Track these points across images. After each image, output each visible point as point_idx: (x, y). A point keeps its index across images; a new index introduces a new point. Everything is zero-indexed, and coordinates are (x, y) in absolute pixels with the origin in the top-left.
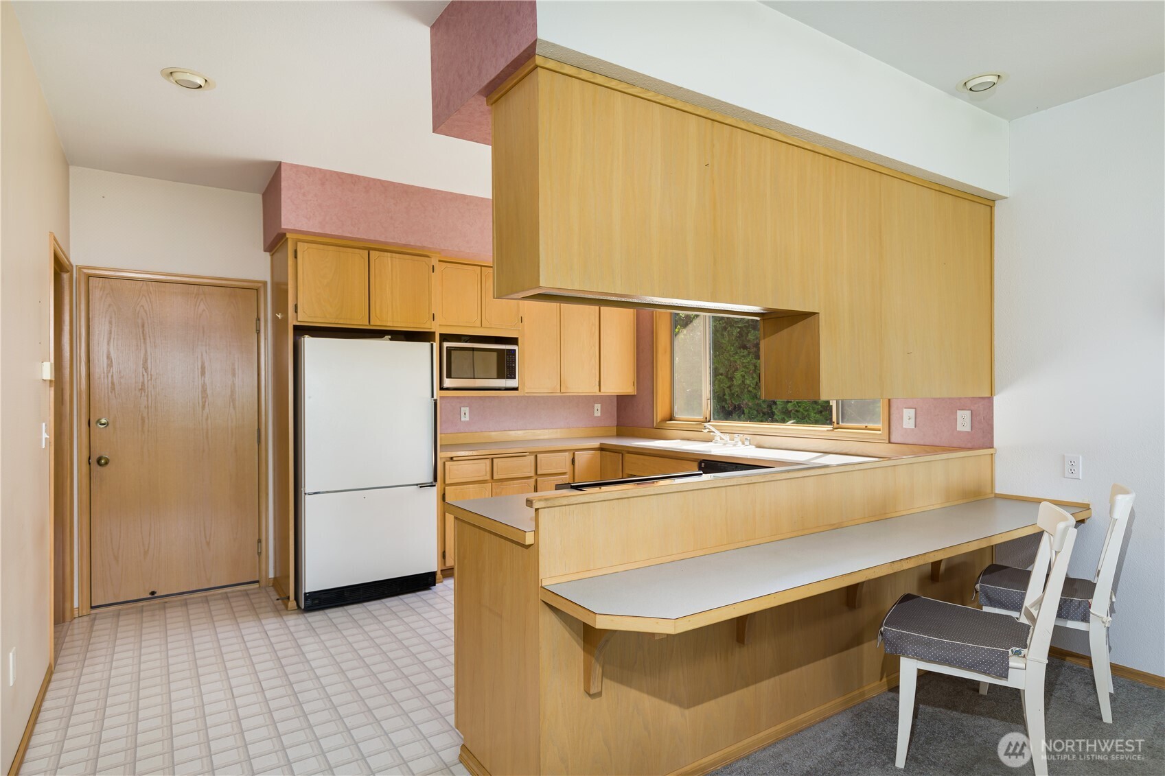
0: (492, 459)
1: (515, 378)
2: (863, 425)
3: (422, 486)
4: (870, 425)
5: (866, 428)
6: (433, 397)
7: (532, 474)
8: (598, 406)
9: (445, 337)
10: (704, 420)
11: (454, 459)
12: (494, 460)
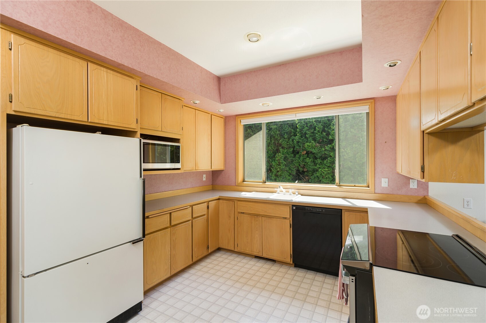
0: (170, 213)
1: (179, 163)
2: (353, 185)
3: (134, 242)
4: (356, 185)
5: (355, 186)
6: (141, 177)
7: (190, 218)
8: (204, 176)
9: (143, 136)
10: (263, 181)
11: (150, 217)
12: (172, 214)
